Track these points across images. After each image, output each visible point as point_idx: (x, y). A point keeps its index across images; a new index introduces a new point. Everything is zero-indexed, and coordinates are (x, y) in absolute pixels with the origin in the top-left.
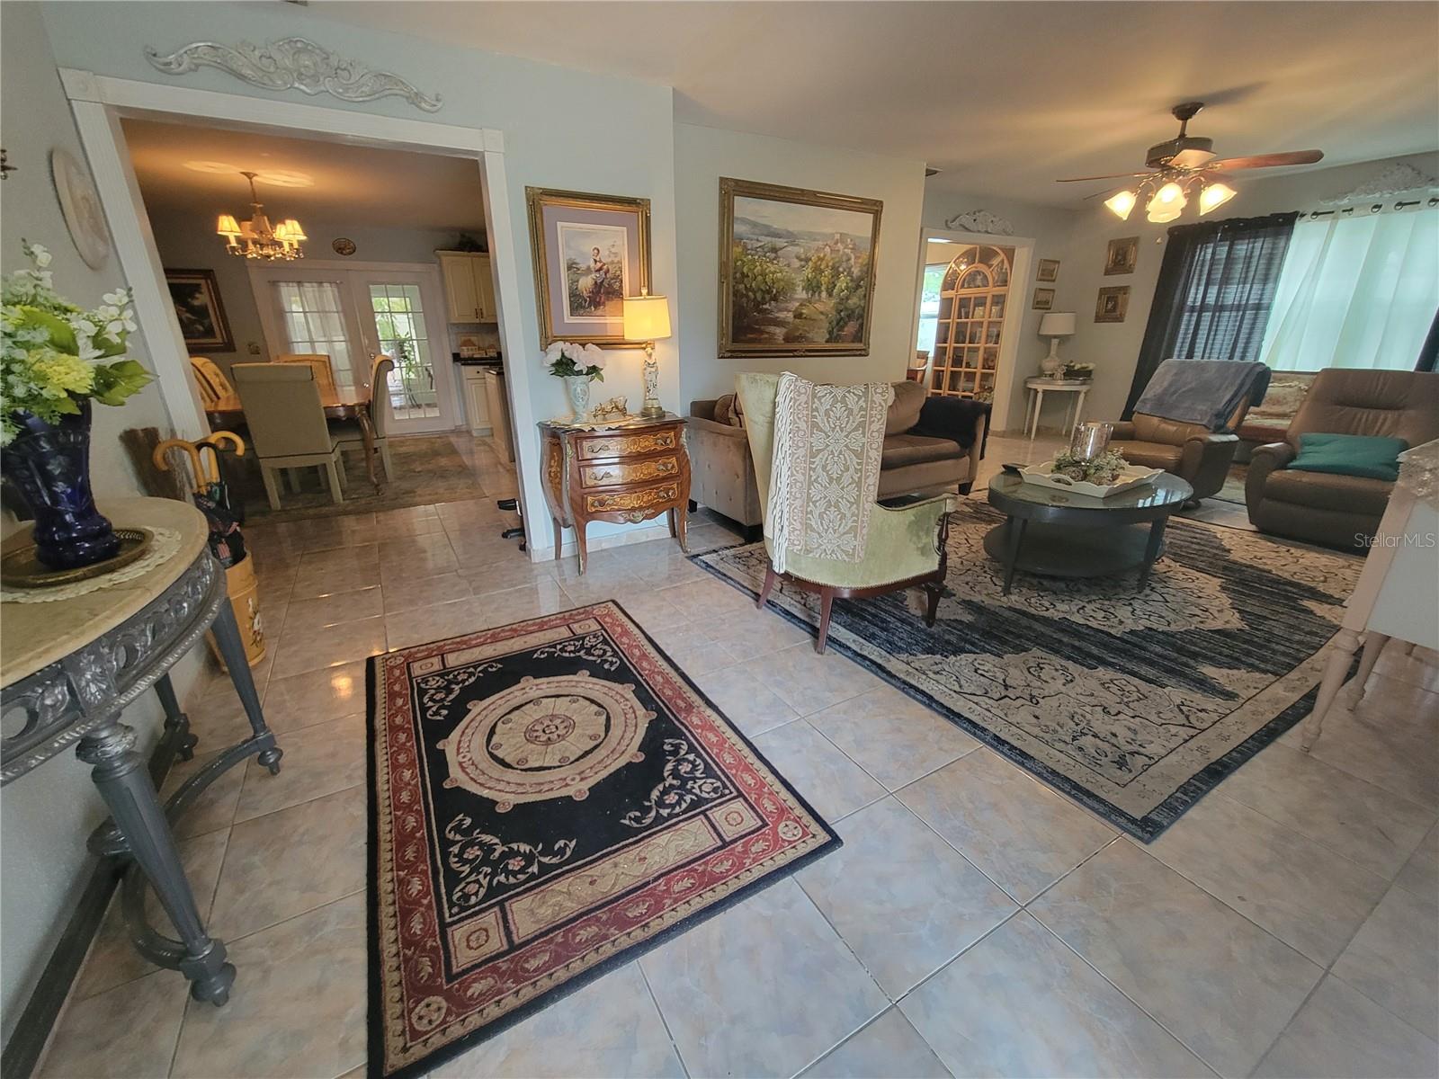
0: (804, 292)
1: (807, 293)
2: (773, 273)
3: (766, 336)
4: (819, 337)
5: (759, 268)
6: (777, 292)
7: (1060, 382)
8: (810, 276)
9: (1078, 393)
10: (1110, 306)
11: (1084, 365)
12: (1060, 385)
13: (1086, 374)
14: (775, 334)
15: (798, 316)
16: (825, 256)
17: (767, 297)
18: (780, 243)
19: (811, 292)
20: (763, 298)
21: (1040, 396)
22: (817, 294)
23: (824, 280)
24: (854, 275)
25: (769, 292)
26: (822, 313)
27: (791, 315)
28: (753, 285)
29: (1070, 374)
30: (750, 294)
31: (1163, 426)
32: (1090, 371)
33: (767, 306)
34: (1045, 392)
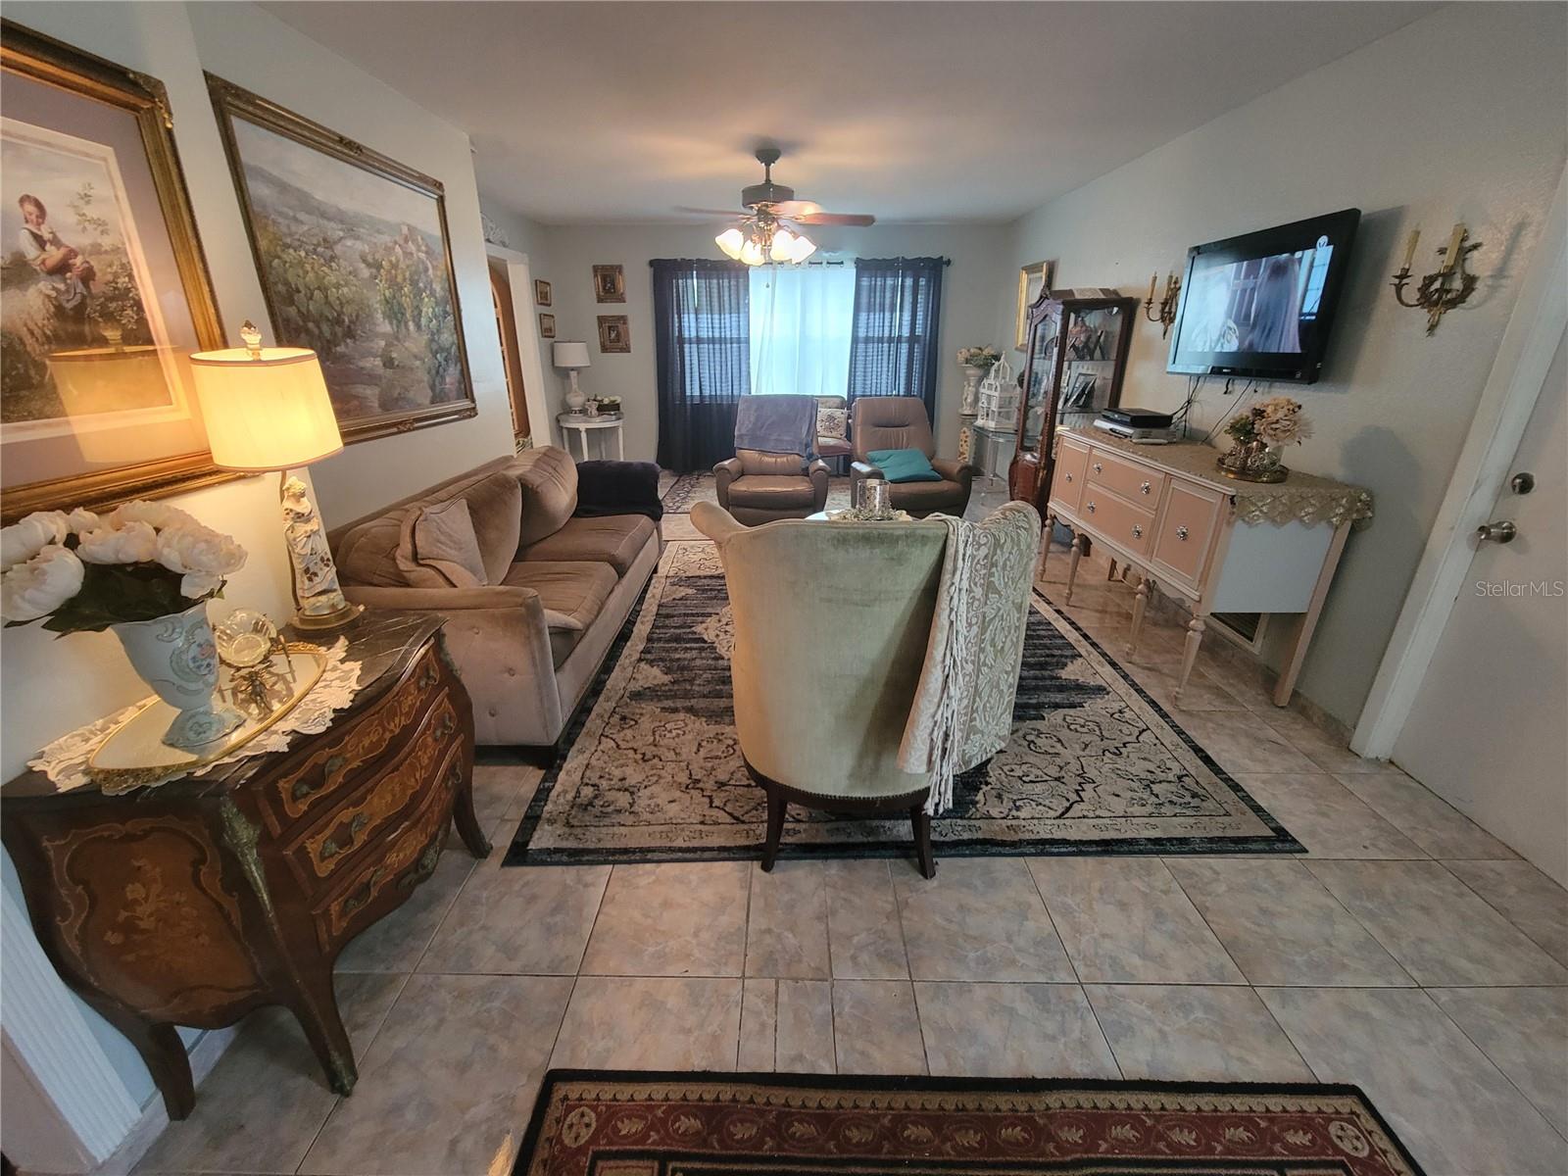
0: (387, 321)
1: (391, 323)
2: (338, 286)
3: (356, 403)
4: (421, 395)
5: (311, 275)
6: (350, 322)
7: (598, 419)
8: (387, 293)
9: (615, 429)
10: (613, 335)
11: (612, 399)
12: (597, 423)
13: (613, 408)
14: (366, 398)
15: (389, 363)
16: (398, 261)
17: (339, 330)
18: (335, 231)
19: (395, 322)
20: (334, 334)
21: (584, 436)
22: (403, 324)
23: (406, 301)
24: (438, 295)
25: (338, 321)
26: (416, 357)
27: (378, 362)
28: (311, 308)
29: (603, 409)
30: (311, 325)
31: (767, 459)
32: (618, 404)
33: (341, 349)
34: (587, 430)
